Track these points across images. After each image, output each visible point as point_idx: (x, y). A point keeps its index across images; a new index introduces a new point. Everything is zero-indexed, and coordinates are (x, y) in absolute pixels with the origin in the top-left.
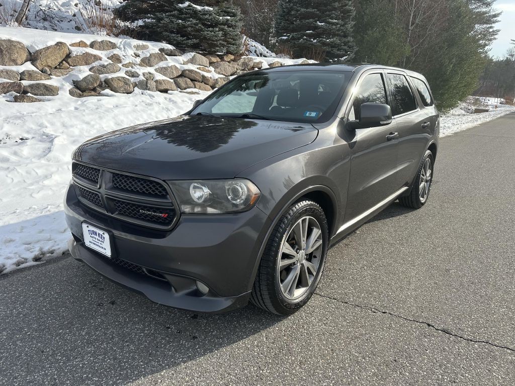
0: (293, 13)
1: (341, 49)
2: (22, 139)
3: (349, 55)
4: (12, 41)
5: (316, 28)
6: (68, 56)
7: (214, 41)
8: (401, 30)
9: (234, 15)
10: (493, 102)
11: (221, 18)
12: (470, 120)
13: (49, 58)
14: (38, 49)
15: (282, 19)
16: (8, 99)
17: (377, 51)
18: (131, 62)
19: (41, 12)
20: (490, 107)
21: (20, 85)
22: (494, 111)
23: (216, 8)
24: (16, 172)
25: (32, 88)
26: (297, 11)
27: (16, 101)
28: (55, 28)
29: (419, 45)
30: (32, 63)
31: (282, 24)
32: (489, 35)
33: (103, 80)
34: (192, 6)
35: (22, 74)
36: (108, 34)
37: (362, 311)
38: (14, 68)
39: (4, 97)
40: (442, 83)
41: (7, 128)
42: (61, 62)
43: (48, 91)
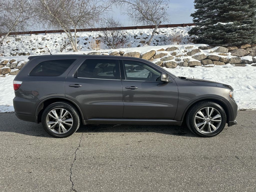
6: (154, 55)
7: (233, 39)
11: (239, 26)
18: (181, 54)
33: (164, 63)
42: (151, 58)
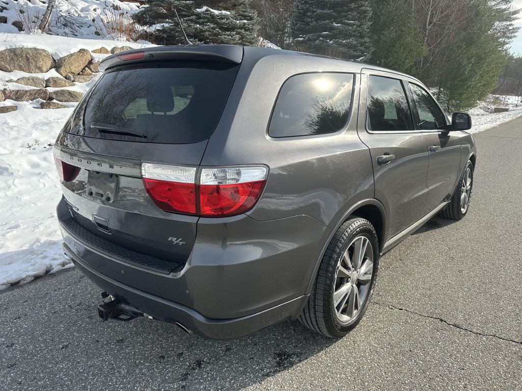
0: (309, 14)
1: (357, 50)
2: (50, 145)
3: (365, 55)
4: (38, 49)
5: (331, 29)
6: (90, 62)
8: (418, 30)
9: (251, 19)
10: (513, 101)
11: (238, 22)
12: (489, 120)
13: (72, 65)
14: (61, 56)
15: (298, 20)
16: (35, 106)
17: (393, 51)
19: (62, 18)
20: (510, 106)
21: (45, 92)
22: (514, 110)
23: (234, 12)
24: (47, 178)
25: (57, 94)
26: (313, 12)
27: (42, 108)
28: (76, 33)
29: (437, 45)
30: (56, 70)
31: (298, 25)
32: (509, 33)
34: (209, 11)
35: (48, 81)
36: (128, 40)
37: (380, 308)
38: (40, 75)
39: (31, 104)
40: (460, 83)
41: (36, 134)
42: (84, 69)
43: (73, 97)
